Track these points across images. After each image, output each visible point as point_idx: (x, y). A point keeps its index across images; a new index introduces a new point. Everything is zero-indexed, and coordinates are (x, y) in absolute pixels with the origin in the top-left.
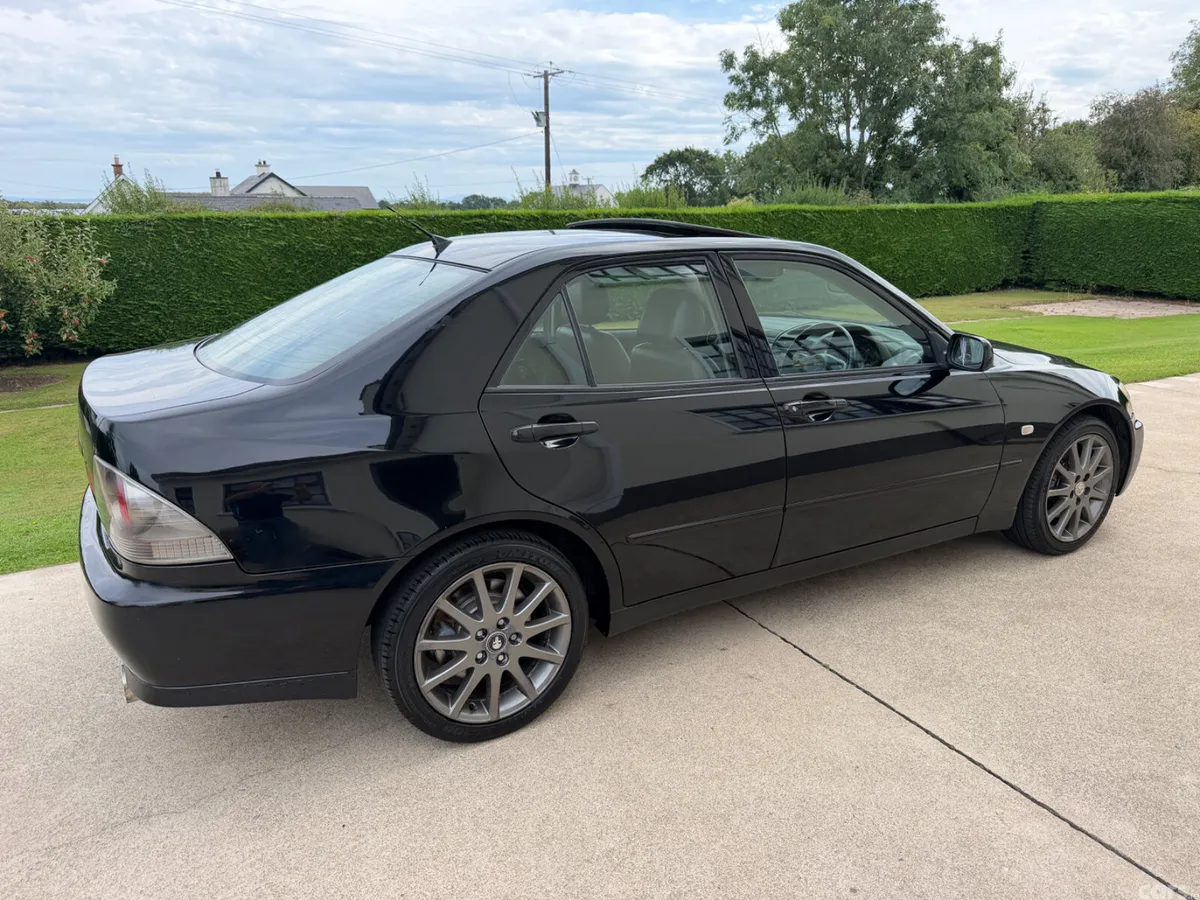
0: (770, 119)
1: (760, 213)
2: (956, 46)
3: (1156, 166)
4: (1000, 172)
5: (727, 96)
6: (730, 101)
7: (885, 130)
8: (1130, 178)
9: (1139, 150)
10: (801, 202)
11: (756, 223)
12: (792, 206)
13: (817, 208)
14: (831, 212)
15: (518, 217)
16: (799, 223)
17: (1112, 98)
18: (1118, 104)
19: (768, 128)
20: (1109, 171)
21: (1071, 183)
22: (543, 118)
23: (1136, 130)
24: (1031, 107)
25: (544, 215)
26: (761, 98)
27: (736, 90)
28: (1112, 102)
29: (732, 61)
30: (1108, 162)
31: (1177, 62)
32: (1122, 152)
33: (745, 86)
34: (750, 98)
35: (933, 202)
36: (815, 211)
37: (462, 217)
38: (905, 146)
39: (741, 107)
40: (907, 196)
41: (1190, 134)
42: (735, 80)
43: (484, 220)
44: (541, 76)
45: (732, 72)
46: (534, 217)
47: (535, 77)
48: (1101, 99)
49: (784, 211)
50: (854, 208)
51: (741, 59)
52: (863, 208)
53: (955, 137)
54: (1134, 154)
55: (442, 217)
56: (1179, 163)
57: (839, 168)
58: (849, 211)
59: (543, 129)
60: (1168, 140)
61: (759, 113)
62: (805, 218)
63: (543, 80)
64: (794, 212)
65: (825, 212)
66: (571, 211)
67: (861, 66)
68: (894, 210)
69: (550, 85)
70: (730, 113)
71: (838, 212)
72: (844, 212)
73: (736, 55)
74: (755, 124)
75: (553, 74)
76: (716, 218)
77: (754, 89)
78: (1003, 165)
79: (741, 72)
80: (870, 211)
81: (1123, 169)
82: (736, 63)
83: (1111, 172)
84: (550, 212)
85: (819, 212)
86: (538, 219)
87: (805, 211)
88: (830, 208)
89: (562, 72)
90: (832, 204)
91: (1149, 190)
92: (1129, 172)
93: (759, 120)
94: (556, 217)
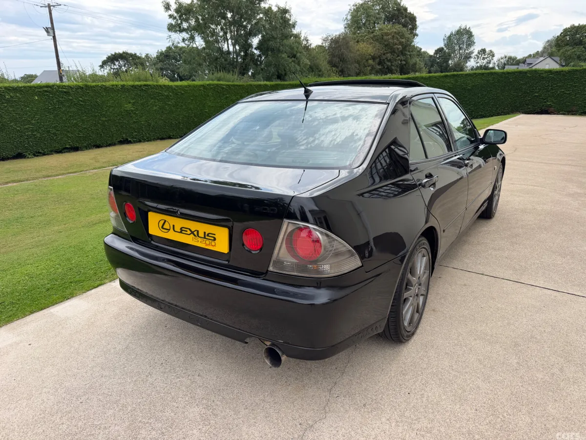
0: (192, 38)
1: (201, 85)
2: (270, 8)
3: (349, 66)
4: (298, 68)
5: (168, 25)
6: (171, 28)
7: (246, 47)
8: (340, 71)
9: (343, 60)
10: (219, 80)
11: (200, 90)
12: (216, 82)
13: (227, 83)
14: (234, 86)
15: (71, 87)
16: (220, 91)
17: (330, 36)
18: (332, 39)
19: (190, 43)
20: (333, 68)
21: (320, 73)
22: (51, 31)
23: (340, 50)
24: (302, 38)
25: (86, 86)
26: (186, 27)
27: (173, 23)
28: (330, 38)
29: (169, 6)
30: (332, 64)
31: (346, 22)
32: (336, 60)
33: (177, 20)
34: (180, 27)
35: (272, 81)
36: (227, 85)
37: (35, 87)
38: (253, 54)
39: (176, 31)
40: (261, 78)
41: (358, 53)
42: (171, 16)
43: (50, 89)
44: (45, 7)
45: (170, 13)
46: (80, 87)
47: (41, 7)
48: (325, 36)
49: (213, 85)
50: (243, 84)
51: (174, 6)
52: (247, 83)
53: (279, 51)
54: (341, 61)
55: (21, 87)
56: (357, 65)
57: (228, 64)
58: (242, 85)
59: (52, 37)
60: (352, 55)
61: (185, 35)
62: (223, 88)
63: (47, 9)
64: (217, 85)
65: (231, 85)
66: (102, 84)
67: (229, 15)
68: (260, 85)
69: (52, 12)
70: (170, 33)
71: (237, 85)
72: (239, 86)
73: (171, 4)
74: (184, 40)
75: (54, 6)
76: (181, 88)
77: (182, 23)
78: (299, 64)
79: (174, 13)
80: (251, 85)
81: (337, 67)
82: (171, 8)
83: (334, 69)
84: (89, 84)
85: (229, 85)
86: (83, 88)
87: (222, 85)
88: (233, 83)
89: (60, 5)
90: (233, 82)
91: (348, 77)
92: (340, 69)
93: (185, 38)
94: (94, 87)
